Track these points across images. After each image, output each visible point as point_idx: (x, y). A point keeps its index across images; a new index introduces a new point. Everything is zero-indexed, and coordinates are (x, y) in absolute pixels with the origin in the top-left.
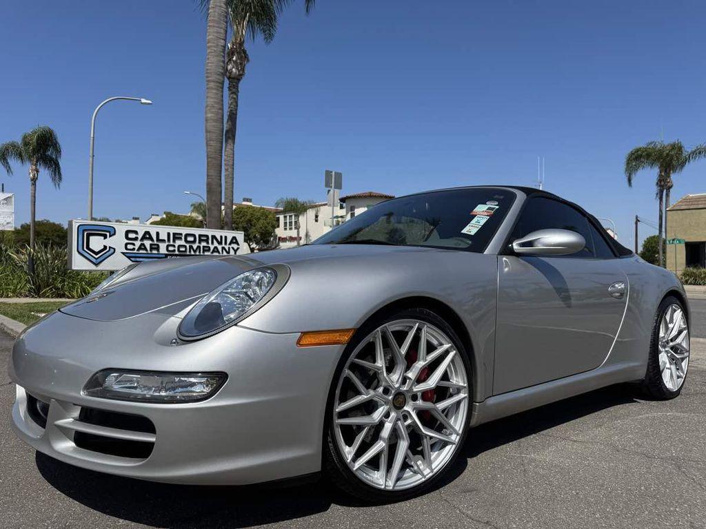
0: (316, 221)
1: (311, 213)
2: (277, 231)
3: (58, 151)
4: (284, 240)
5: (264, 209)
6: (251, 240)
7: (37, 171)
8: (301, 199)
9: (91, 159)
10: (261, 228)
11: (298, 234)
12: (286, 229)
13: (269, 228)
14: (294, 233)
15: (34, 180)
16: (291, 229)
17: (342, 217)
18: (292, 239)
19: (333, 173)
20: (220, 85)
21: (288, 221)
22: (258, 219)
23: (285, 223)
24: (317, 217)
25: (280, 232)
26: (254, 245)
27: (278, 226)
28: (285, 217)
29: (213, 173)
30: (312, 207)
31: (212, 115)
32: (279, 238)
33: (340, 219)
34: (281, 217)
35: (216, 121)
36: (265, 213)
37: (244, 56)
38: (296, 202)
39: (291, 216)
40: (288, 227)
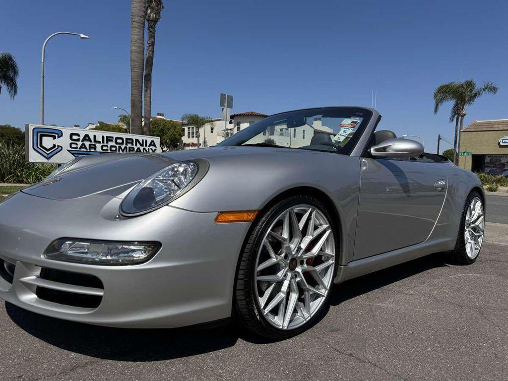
0: (212, 132)
1: (208, 126)
2: (183, 138)
3: (16, 73)
4: (188, 145)
5: (173, 121)
6: (163, 145)
8: (200, 115)
9: (42, 79)
10: (171, 136)
11: (198, 142)
12: (189, 137)
13: (177, 136)
14: (195, 141)
16: (193, 137)
17: (230, 130)
18: (193, 145)
19: (226, 96)
20: (142, 25)
21: (191, 131)
22: (169, 129)
23: (189, 133)
24: (212, 129)
25: (185, 139)
26: (165, 149)
27: (184, 135)
28: (189, 128)
29: (136, 92)
30: (209, 122)
31: (135, 48)
32: (184, 144)
33: (229, 131)
34: (186, 128)
35: (138, 53)
36: (174, 125)
38: (197, 117)
39: (193, 128)
40: (191, 136)
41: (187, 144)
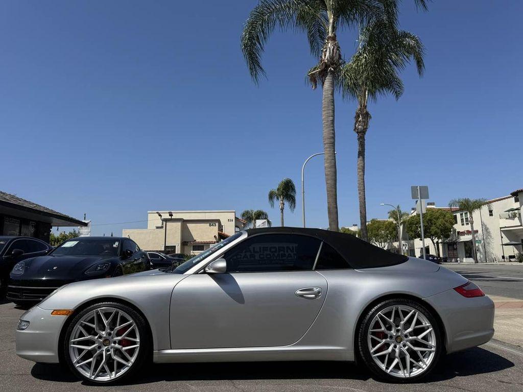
0: (491, 215)
1: (485, 209)
2: (455, 226)
3: (294, 191)
4: (463, 233)
5: (441, 209)
6: (433, 235)
7: (284, 204)
8: (472, 198)
10: (440, 225)
11: (472, 228)
12: (463, 224)
13: (448, 225)
14: (468, 228)
15: (282, 209)
16: (467, 224)
17: (517, 209)
18: (469, 232)
19: (418, 187)
21: (464, 218)
22: (438, 218)
23: (462, 220)
24: (491, 212)
25: (458, 227)
26: (436, 240)
27: (456, 223)
28: (461, 215)
31: (327, 165)
32: (458, 232)
33: (516, 211)
34: (458, 215)
35: (331, 167)
36: (442, 213)
37: (367, 116)
38: (467, 201)
39: (466, 214)
40: (465, 223)
41: (461, 232)
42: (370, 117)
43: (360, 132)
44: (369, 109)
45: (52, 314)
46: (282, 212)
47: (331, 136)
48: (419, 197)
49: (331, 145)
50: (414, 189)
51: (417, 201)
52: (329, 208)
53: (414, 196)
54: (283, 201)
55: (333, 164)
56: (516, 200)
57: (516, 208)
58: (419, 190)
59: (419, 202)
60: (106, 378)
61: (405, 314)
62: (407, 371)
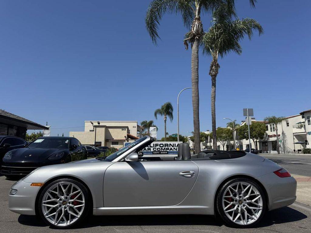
0: (288, 126)
1: (284, 123)
2: (267, 132)
3: (172, 110)
4: (271, 136)
5: (259, 122)
6: (254, 137)
7: (166, 118)
8: (277, 117)
10: (258, 131)
11: (277, 133)
12: (271, 131)
13: (262, 131)
14: (275, 133)
15: (165, 121)
18: (275, 136)
19: (248, 109)
21: (272, 127)
22: (256, 127)
23: (271, 128)
24: (288, 124)
25: (269, 132)
26: (255, 140)
27: (267, 130)
28: (271, 125)
30: (283, 119)
32: (269, 136)
33: (303, 124)
34: (269, 126)
35: (196, 97)
36: (259, 124)
37: (218, 66)
38: (274, 118)
39: (273, 125)
40: (273, 130)
41: (270, 136)
42: (219, 67)
43: (213, 76)
44: (218, 62)
45: (31, 185)
46: (165, 122)
47: (196, 78)
48: (248, 115)
49: (196, 83)
50: (245, 110)
51: (246, 118)
52: (194, 121)
53: (245, 115)
54: (165, 116)
55: (197, 94)
56: (303, 117)
57: (302, 122)
58: (248, 111)
59: (247, 118)
60: (64, 225)
61: (245, 187)
62: (245, 221)
